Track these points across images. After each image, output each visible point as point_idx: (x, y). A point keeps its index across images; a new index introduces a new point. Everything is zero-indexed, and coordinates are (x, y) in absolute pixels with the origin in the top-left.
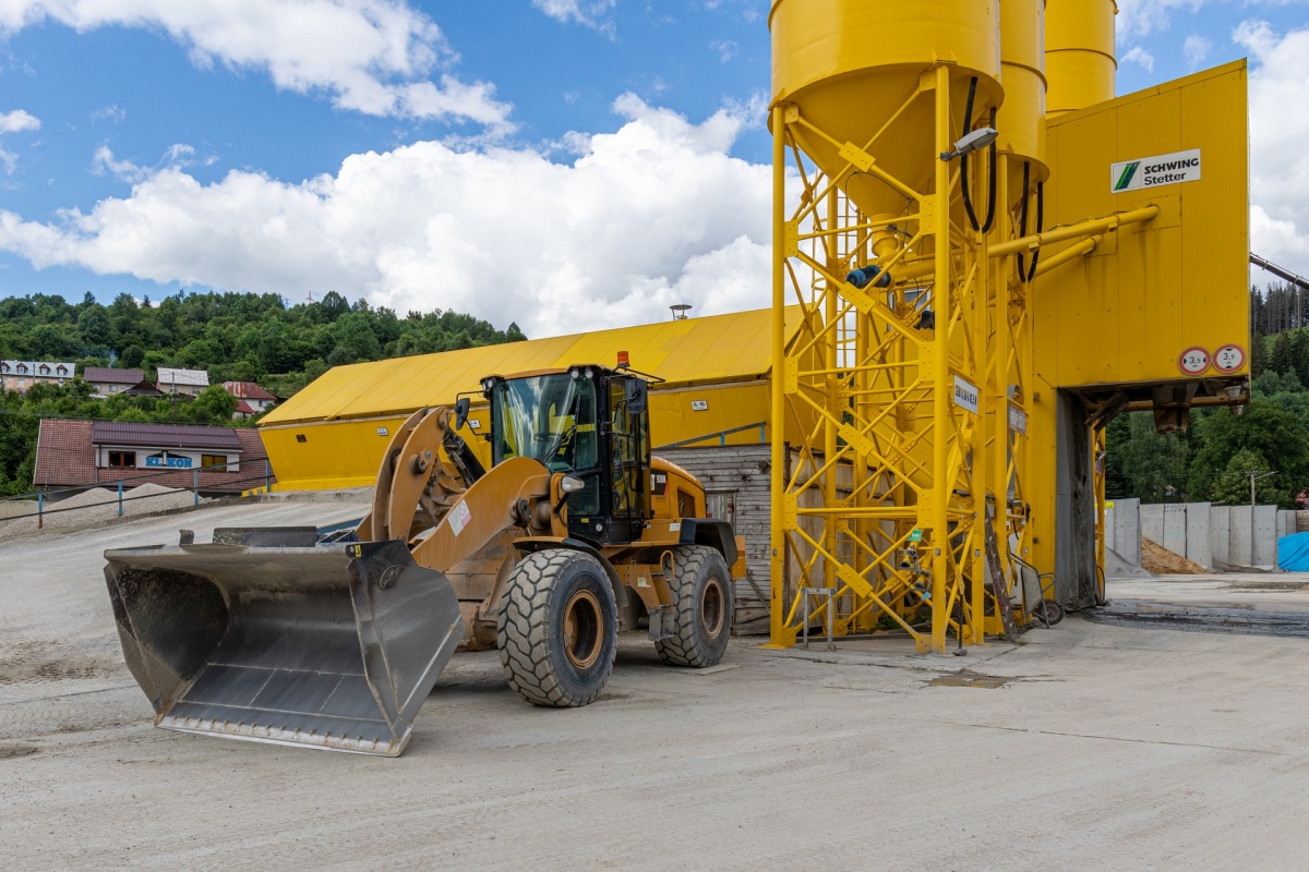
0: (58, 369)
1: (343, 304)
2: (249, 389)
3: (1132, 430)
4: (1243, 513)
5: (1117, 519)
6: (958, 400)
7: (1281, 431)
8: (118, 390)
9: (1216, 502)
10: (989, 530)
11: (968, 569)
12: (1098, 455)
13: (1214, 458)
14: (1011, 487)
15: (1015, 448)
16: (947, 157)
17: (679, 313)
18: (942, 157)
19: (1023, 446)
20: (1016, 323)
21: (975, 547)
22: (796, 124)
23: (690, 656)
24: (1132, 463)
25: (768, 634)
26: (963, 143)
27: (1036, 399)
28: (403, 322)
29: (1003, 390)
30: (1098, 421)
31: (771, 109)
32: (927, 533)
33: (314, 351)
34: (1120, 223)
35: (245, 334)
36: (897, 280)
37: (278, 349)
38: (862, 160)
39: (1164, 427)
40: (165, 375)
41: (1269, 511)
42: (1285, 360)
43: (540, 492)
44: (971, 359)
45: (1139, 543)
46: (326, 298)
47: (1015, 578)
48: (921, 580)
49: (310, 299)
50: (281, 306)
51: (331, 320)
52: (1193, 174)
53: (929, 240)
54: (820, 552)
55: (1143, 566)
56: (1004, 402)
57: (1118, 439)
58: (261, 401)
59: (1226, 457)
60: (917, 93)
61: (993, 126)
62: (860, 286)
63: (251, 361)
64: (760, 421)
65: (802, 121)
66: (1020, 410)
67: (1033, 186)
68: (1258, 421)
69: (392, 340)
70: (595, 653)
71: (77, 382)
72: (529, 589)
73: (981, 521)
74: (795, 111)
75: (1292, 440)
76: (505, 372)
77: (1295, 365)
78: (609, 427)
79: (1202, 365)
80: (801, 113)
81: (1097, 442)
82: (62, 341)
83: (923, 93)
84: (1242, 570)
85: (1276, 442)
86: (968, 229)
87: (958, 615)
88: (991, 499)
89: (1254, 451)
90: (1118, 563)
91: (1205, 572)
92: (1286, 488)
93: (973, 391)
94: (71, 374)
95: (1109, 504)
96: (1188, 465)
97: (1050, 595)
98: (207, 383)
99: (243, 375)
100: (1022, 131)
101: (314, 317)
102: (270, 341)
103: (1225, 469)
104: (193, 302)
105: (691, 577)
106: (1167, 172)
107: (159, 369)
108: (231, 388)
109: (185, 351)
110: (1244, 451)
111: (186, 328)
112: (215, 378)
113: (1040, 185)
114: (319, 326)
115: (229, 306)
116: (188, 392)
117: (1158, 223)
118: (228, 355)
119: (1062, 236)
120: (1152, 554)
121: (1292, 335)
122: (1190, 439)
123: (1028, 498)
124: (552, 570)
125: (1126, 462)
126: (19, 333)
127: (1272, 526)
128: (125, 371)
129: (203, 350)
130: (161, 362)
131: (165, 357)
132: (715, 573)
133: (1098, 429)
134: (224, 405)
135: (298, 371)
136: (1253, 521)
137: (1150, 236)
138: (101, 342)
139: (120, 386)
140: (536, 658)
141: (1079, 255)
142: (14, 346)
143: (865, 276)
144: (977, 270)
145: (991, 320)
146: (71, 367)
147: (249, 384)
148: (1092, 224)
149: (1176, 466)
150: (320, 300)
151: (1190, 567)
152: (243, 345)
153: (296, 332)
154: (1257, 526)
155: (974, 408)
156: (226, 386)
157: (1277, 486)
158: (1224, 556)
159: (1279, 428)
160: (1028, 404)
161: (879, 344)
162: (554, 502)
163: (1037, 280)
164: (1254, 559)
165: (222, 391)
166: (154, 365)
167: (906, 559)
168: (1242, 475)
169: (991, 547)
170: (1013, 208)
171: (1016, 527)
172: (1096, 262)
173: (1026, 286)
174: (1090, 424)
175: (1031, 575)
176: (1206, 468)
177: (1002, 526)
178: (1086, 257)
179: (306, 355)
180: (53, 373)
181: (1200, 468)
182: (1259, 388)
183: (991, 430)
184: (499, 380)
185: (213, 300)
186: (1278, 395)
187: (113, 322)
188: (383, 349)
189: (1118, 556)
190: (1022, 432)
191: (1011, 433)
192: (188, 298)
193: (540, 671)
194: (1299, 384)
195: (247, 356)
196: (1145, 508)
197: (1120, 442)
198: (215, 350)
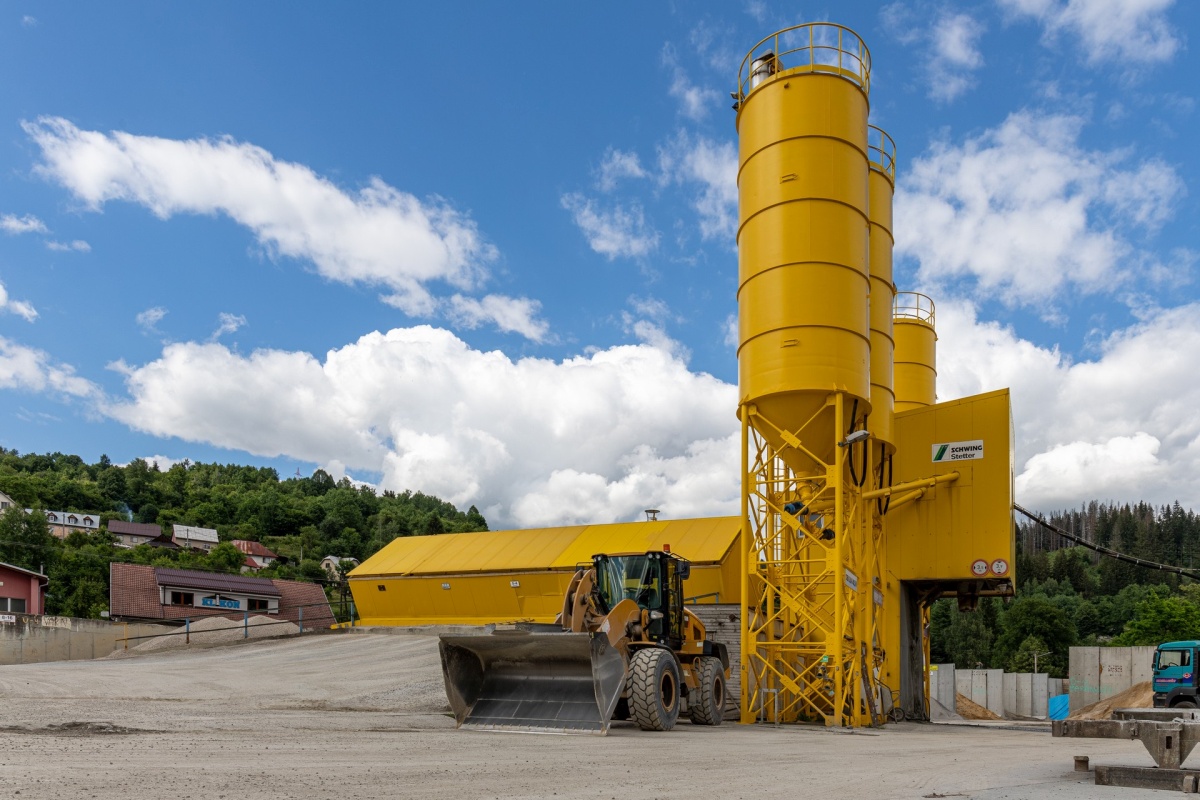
0: (85, 520)
1: (329, 480)
2: (254, 548)
3: (952, 618)
4: (1025, 677)
5: (938, 678)
6: (847, 583)
7: (1057, 624)
8: (139, 542)
9: (1007, 670)
10: (863, 662)
11: (852, 680)
12: (925, 625)
13: (1010, 641)
14: (874, 639)
15: (877, 614)
16: (842, 445)
17: (651, 515)
18: (839, 444)
19: (881, 614)
20: (877, 539)
21: (856, 670)
22: (755, 416)
23: (707, 718)
24: (952, 643)
25: (738, 720)
26: (851, 437)
27: (888, 586)
28: (381, 499)
29: (870, 579)
30: (924, 603)
31: (740, 406)
32: (831, 660)
33: (307, 519)
34: (937, 482)
35: (247, 501)
36: (812, 511)
37: (276, 515)
38: (795, 442)
39: (964, 608)
40: (180, 531)
41: (1042, 679)
42: (1062, 571)
43: (636, 619)
44: (853, 559)
45: (955, 696)
46: (315, 475)
47: (877, 693)
48: (828, 684)
49: (298, 474)
50: (276, 479)
51: (319, 494)
52: (979, 455)
53: (832, 491)
54: (768, 667)
55: (957, 712)
56: (870, 586)
57: (942, 624)
58: (264, 558)
59: (1019, 641)
60: (824, 406)
61: (865, 429)
62: (793, 513)
63: (253, 524)
64: (716, 592)
65: (758, 414)
66: (879, 592)
67: (886, 456)
68: (1041, 615)
69: (374, 514)
70: (672, 705)
71: (103, 533)
72: (644, 667)
73: (859, 655)
74: (755, 409)
75: (1065, 630)
76: (608, 552)
77: (1070, 575)
78: (667, 587)
79: (984, 570)
80: (758, 410)
81: (926, 615)
82: (83, 495)
83: (828, 407)
84: (1025, 719)
85: (1052, 631)
86: (852, 484)
87: (847, 711)
88: (864, 644)
89: (1038, 638)
90: (940, 709)
91: (1000, 718)
92: (1060, 666)
93: (855, 578)
94: (96, 525)
95: (934, 667)
96: (992, 647)
97: (897, 705)
98: (217, 541)
99: (246, 535)
100: (881, 428)
101: (305, 490)
102: (269, 508)
103: (1018, 650)
104: (199, 470)
105: (709, 673)
106: (964, 452)
107: (175, 526)
108: (239, 545)
109: (194, 512)
110: (1031, 637)
111: (194, 492)
112: (224, 537)
113: (891, 457)
114: (310, 498)
115: (231, 476)
116: (200, 546)
117: (959, 483)
118: (231, 518)
119: (903, 489)
120: (963, 705)
121: (1067, 552)
122: (994, 627)
123: (884, 647)
124: (656, 657)
125: (948, 641)
126: (45, 486)
127: (1045, 688)
128: (143, 525)
129: (210, 511)
130: (174, 519)
131: (178, 516)
132: (719, 673)
133: (925, 607)
134: (234, 559)
135: (295, 535)
136: (1032, 684)
137: (954, 491)
138: (118, 499)
139: (140, 538)
140: (649, 702)
141: (913, 499)
142: (41, 496)
143: (794, 508)
144: (856, 508)
145: (864, 536)
146: (96, 519)
147: (254, 543)
148: (921, 482)
149: (984, 647)
150: (311, 476)
151: (989, 715)
152: (245, 509)
153: (290, 501)
154: (1035, 688)
155: (855, 588)
156: (235, 543)
157: (1054, 664)
158: (1012, 709)
159: (1056, 621)
160: (884, 588)
161: (797, 549)
162: (644, 626)
163: (889, 513)
164: (1033, 711)
165: (232, 547)
166: (168, 522)
167: (820, 672)
168: (1030, 655)
169: (864, 672)
170: (877, 469)
171: (877, 663)
172: (923, 504)
173: (883, 517)
174: (920, 604)
175: (886, 692)
176: (1004, 648)
177: (870, 661)
178: (918, 500)
179: (300, 521)
180: (81, 523)
181: (1000, 649)
182: (1044, 591)
183: (863, 602)
184: (605, 557)
185: (217, 470)
186: (1057, 597)
187: (129, 482)
188: (366, 520)
189: (940, 704)
190: (881, 606)
191: (874, 605)
192: (194, 466)
193: (651, 709)
194: (1072, 590)
195: (250, 520)
196: (960, 673)
197: (944, 627)
198: (221, 512)
